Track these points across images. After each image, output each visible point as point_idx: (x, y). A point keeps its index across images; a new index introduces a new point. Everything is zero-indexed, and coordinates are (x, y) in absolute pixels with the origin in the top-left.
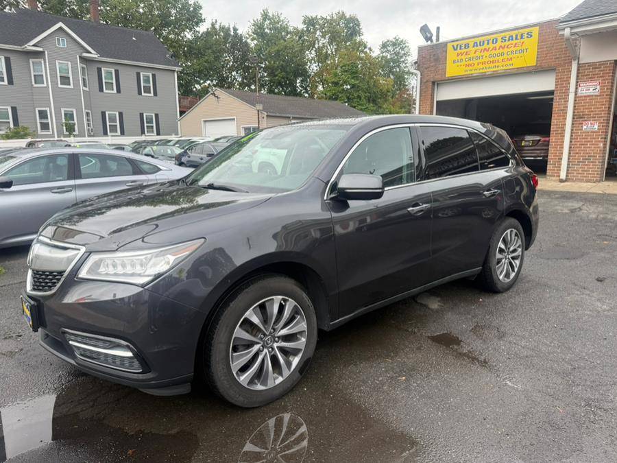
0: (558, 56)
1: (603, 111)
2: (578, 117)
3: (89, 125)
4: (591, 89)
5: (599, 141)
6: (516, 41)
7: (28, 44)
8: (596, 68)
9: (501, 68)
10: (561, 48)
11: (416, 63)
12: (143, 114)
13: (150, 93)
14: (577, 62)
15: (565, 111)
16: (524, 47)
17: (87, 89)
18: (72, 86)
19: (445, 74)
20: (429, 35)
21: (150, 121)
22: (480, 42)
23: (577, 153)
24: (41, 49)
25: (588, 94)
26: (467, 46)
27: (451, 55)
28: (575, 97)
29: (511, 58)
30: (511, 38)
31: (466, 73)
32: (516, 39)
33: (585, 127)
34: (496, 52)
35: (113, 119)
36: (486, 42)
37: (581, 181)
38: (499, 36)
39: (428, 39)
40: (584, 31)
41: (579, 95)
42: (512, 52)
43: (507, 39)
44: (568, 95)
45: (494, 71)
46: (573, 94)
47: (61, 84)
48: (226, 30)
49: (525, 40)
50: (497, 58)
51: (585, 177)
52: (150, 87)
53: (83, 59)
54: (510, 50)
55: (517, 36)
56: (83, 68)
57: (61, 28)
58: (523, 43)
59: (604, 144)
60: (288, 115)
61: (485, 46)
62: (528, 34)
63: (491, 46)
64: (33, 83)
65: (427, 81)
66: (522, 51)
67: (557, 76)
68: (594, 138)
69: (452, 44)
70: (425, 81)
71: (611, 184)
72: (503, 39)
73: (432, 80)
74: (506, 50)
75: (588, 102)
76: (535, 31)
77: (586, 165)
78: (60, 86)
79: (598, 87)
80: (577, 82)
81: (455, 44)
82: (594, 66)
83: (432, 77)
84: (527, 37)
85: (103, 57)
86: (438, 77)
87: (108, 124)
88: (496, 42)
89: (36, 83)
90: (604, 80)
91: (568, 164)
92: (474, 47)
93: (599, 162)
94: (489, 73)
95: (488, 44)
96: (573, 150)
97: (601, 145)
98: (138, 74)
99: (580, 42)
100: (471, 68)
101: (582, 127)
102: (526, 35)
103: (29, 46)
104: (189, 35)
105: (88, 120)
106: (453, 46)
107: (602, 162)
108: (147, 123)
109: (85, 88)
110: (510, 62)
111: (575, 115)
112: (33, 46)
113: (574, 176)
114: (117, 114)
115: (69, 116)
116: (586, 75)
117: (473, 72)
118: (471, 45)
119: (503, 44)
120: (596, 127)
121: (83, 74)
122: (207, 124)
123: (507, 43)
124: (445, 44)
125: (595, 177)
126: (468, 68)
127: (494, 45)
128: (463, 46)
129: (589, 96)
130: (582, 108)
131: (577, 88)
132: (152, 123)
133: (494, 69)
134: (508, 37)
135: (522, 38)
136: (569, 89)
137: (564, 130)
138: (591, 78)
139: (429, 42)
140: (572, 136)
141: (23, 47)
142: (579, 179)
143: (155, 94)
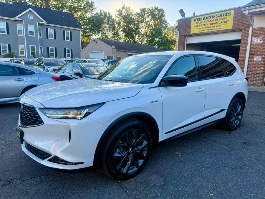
0: (243, 24)
1: (264, 51)
2: (252, 54)
3: (41, 53)
4: (259, 41)
5: (262, 66)
7: (16, 17)
9: (216, 29)
10: (244, 20)
11: (177, 27)
12: (65, 49)
13: (69, 40)
14: (252, 27)
15: (245, 51)
16: (227, 20)
17: (41, 37)
18: (34, 36)
19: (190, 32)
20: (183, 14)
21: (68, 52)
22: (207, 17)
23: (251, 72)
24: (21, 20)
25: (257, 43)
26: (200, 19)
27: (193, 23)
29: (221, 25)
30: (221, 15)
31: (200, 32)
32: (223, 16)
33: (255, 59)
34: (214, 22)
35: (52, 51)
36: (209, 17)
37: (253, 85)
38: (215, 15)
39: (183, 15)
40: (255, 12)
41: (253, 43)
42: (221, 22)
43: (219, 16)
44: (247, 43)
46: (250, 43)
47: (30, 35)
48: (105, 14)
51: (254, 83)
52: (69, 37)
53: (40, 24)
54: (220, 21)
55: (224, 14)
56: (40, 28)
57: (30, 10)
58: (226, 18)
60: (126, 51)
62: (229, 13)
63: (212, 19)
64: (18, 34)
65: (182, 36)
66: (226, 22)
67: (242, 34)
68: (259, 65)
69: (194, 18)
72: (217, 16)
73: (184, 35)
74: (218, 21)
75: (257, 47)
76: (233, 12)
77: (255, 78)
78: (29, 36)
79: (262, 40)
80: (252, 37)
81: (195, 18)
82: (261, 29)
83: (184, 34)
84: (229, 15)
85: (49, 23)
86: (187, 34)
87: (50, 52)
88: (214, 18)
89: (19, 34)
90: (264, 36)
92: (204, 19)
93: (261, 77)
94: (211, 32)
95: (210, 18)
96: (249, 70)
97: (263, 68)
98: (64, 32)
99: (254, 18)
100: (202, 30)
101: (254, 59)
103: (16, 18)
104: (88, 15)
105: (41, 51)
106: (194, 19)
108: (67, 53)
109: (40, 37)
110: (220, 27)
112: (18, 18)
114: (54, 48)
115: (33, 49)
116: (256, 34)
119: (217, 18)
120: (260, 59)
121: (40, 30)
122: (92, 54)
123: (219, 18)
124: (189, 19)
125: (259, 84)
126: (200, 30)
128: (199, 19)
130: (254, 50)
131: (251, 40)
132: (70, 53)
133: (213, 30)
134: (219, 15)
135: (226, 15)
136: (248, 40)
137: (245, 60)
138: (259, 35)
139: (184, 17)
140: (248, 63)
141: (14, 18)
143: (71, 40)
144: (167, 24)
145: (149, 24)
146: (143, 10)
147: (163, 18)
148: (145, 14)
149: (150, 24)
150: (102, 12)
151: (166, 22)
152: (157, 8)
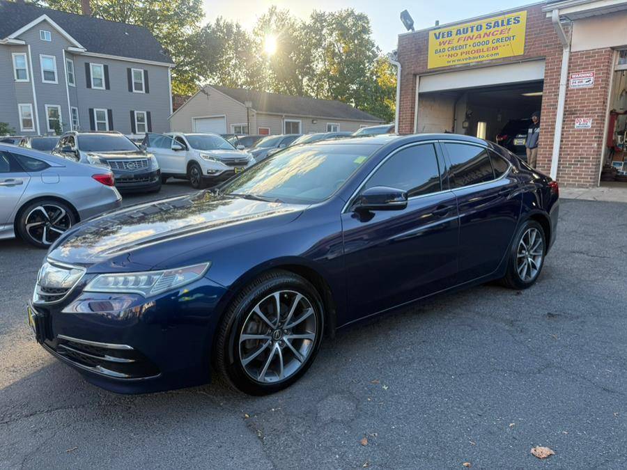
0: (547, 44)
1: (598, 106)
2: (570, 113)
3: (75, 122)
4: (584, 82)
5: (593, 141)
6: (503, 28)
7: (9, 37)
8: (590, 57)
9: (486, 57)
10: (551, 35)
11: (395, 53)
12: (133, 112)
13: (142, 90)
14: (568, 50)
15: (555, 106)
16: (510, 34)
17: (74, 85)
18: (56, 82)
19: (427, 65)
20: (409, 23)
21: (141, 119)
22: (464, 29)
23: (569, 154)
24: (23, 43)
25: (581, 87)
26: (450, 34)
27: (433, 44)
28: (566, 91)
29: (497, 47)
30: (496, 24)
31: (449, 64)
32: (503, 25)
33: (577, 125)
34: (481, 40)
35: (101, 117)
36: (470, 29)
37: (573, 186)
38: (484, 23)
39: (410, 26)
40: (575, 14)
41: (571, 87)
43: (492, 25)
44: (559, 88)
45: (478, 62)
46: (565, 87)
47: (45, 79)
48: (229, 27)
49: (512, 26)
50: (481, 47)
51: (577, 181)
52: (141, 84)
53: (69, 54)
54: (496, 37)
55: (503, 21)
56: (69, 63)
57: (45, 21)
58: (510, 29)
59: (598, 144)
60: (279, 114)
61: (469, 34)
62: (515, 19)
63: (476, 33)
64: (16, 78)
65: (408, 74)
66: (509, 39)
67: (546, 67)
68: (588, 137)
69: (435, 31)
70: (406, 73)
71: (605, 189)
72: (488, 26)
73: (413, 72)
74: (491, 38)
75: (580, 96)
76: (523, 15)
77: (578, 168)
78: (44, 81)
79: (592, 78)
80: (569, 73)
81: (437, 32)
82: (588, 54)
83: (412, 69)
84: (514, 23)
85: (91, 52)
86: (419, 69)
87: (96, 121)
88: (481, 29)
89: (18, 78)
90: (599, 70)
91: (559, 167)
92: (457, 34)
93: (592, 165)
94: (474, 64)
95: (472, 31)
96: (564, 151)
97: (595, 145)
98: (129, 71)
99: (572, 27)
100: (453, 58)
101: (574, 124)
102: (513, 21)
103: (11, 39)
104: (188, 31)
105: (75, 117)
106: (435, 34)
107: (596, 165)
108: (138, 121)
109: (70, 84)
110: (496, 52)
111: (567, 111)
112: (16, 38)
113: (565, 181)
114: (106, 111)
115: (54, 113)
116: (579, 65)
117: (456, 63)
118: (454, 33)
119: (488, 31)
120: (589, 124)
121: (70, 69)
122: (198, 121)
123: (492, 30)
124: (424, 35)
125: (587, 182)
126: (450, 59)
127: (479, 33)
128: (446, 34)
129: (581, 89)
130: (574, 103)
131: (568, 80)
132: (144, 122)
133: (479, 60)
134: (493, 22)
135: (508, 24)
136: (559, 81)
137: (554, 128)
138: (583, 68)
139: (410, 31)
140: (562, 134)
141: (4, 40)
142: (570, 184)
143: (147, 91)
144: (374, 49)
145: (334, 50)
146: (319, 18)
147: (366, 37)
148: (323, 27)
149: (337, 51)
150: (221, 23)
151: (373, 46)
152: (352, 12)
